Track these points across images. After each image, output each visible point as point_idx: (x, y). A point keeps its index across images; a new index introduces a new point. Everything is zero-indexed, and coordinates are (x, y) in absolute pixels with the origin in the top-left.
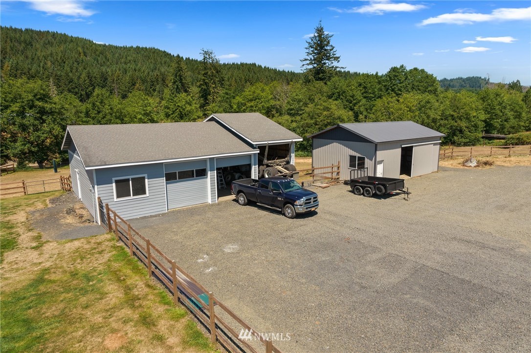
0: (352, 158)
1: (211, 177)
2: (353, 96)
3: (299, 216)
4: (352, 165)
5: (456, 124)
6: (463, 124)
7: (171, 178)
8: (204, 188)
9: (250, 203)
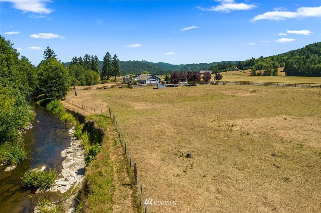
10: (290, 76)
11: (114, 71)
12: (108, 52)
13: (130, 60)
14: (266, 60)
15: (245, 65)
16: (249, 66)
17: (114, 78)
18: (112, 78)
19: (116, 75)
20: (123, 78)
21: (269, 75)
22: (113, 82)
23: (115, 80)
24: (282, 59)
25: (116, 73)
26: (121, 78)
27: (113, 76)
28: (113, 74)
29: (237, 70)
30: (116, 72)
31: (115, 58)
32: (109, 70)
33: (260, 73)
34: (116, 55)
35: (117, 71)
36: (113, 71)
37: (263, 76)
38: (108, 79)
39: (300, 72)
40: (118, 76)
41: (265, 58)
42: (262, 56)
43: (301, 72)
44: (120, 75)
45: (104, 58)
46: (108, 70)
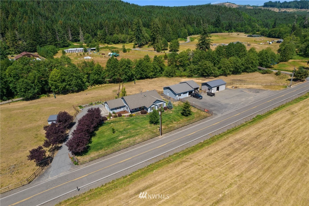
0: (208, 88)
1: (188, 93)
2: (214, 58)
3: (200, 99)
4: (208, 89)
5: (247, 66)
6: (250, 66)
7: (184, 94)
8: (187, 95)
9: (193, 97)
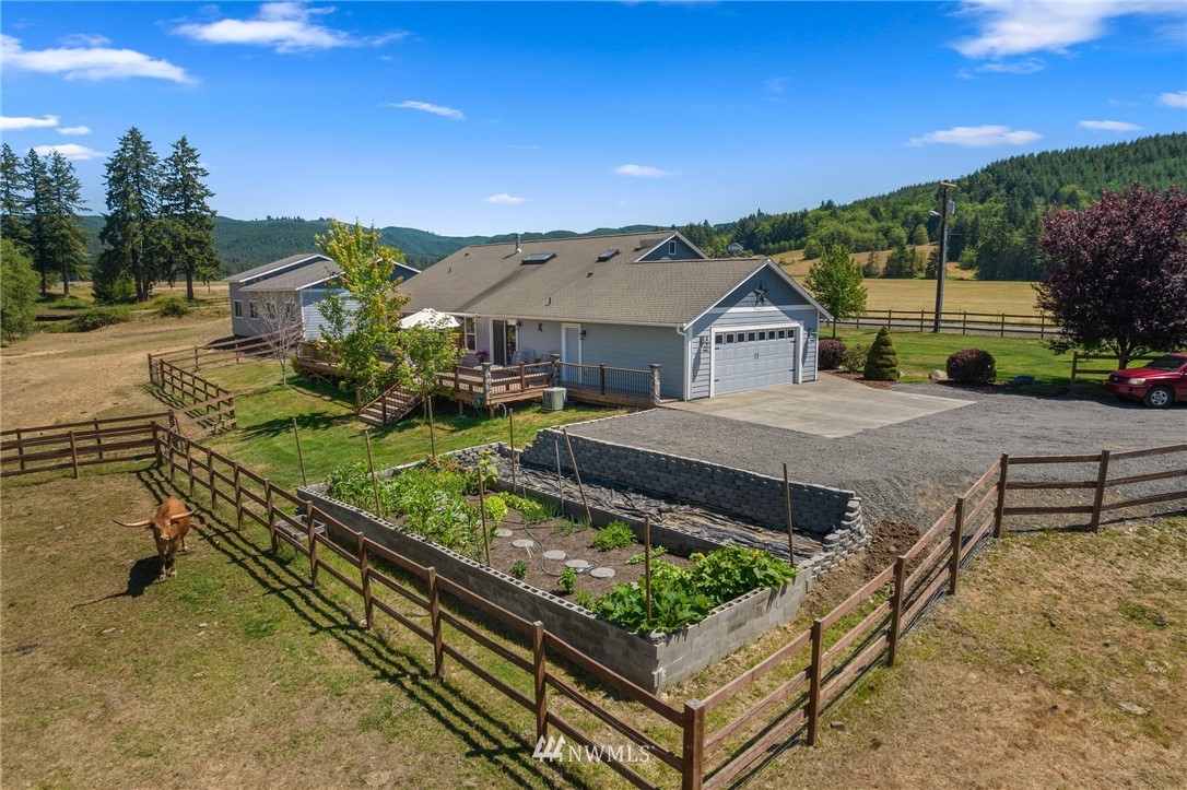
10: (998, 279)
11: (177, 246)
12: (133, 132)
13: (269, 217)
14: (848, 215)
15: (769, 235)
16: (788, 239)
17: (180, 288)
18: (161, 288)
19: (190, 273)
20: (234, 286)
21: (910, 275)
22: (165, 314)
23: (184, 305)
24: (908, 213)
25: (191, 259)
26: (221, 288)
27: (171, 279)
28: (171, 262)
29: (742, 255)
30: (190, 252)
31: (177, 161)
32: (146, 242)
33: (868, 266)
34: (183, 142)
35: (199, 243)
36: (169, 247)
37: (881, 277)
38: (142, 296)
39: (1039, 261)
40: (205, 278)
41: (845, 208)
42: (830, 202)
43: (1041, 265)
44: (216, 271)
45: (111, 168)
46: (140, 238)
